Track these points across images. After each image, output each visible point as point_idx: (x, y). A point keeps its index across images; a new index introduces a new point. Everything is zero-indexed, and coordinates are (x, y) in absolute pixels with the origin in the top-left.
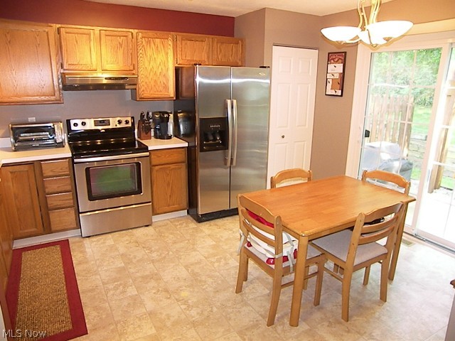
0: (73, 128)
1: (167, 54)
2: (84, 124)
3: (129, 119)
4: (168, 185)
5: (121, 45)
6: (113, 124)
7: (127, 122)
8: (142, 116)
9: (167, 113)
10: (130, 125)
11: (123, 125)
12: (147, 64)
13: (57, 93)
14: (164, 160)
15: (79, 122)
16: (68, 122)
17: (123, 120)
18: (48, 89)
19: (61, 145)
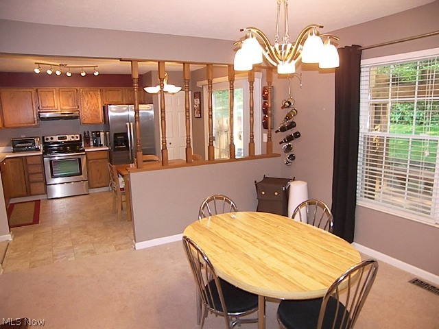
0: (46, 141)
1: (97, 99)
2: (52, 139)
3: (78, 136)
4: (98, 171)
5: (71, 96)
6: (69, 138)
7: (77, 137)
8: (85, 134)
9: (99, 132)
10: (79, 139)
11: (75, 139)
12: (86, 105)
13: (36, 122)
14: (94, 157)
15: (49, 138)
16: (43, 138)
17: (75, 136)
18: (31, 120)
19: (38, 150)
